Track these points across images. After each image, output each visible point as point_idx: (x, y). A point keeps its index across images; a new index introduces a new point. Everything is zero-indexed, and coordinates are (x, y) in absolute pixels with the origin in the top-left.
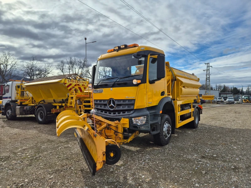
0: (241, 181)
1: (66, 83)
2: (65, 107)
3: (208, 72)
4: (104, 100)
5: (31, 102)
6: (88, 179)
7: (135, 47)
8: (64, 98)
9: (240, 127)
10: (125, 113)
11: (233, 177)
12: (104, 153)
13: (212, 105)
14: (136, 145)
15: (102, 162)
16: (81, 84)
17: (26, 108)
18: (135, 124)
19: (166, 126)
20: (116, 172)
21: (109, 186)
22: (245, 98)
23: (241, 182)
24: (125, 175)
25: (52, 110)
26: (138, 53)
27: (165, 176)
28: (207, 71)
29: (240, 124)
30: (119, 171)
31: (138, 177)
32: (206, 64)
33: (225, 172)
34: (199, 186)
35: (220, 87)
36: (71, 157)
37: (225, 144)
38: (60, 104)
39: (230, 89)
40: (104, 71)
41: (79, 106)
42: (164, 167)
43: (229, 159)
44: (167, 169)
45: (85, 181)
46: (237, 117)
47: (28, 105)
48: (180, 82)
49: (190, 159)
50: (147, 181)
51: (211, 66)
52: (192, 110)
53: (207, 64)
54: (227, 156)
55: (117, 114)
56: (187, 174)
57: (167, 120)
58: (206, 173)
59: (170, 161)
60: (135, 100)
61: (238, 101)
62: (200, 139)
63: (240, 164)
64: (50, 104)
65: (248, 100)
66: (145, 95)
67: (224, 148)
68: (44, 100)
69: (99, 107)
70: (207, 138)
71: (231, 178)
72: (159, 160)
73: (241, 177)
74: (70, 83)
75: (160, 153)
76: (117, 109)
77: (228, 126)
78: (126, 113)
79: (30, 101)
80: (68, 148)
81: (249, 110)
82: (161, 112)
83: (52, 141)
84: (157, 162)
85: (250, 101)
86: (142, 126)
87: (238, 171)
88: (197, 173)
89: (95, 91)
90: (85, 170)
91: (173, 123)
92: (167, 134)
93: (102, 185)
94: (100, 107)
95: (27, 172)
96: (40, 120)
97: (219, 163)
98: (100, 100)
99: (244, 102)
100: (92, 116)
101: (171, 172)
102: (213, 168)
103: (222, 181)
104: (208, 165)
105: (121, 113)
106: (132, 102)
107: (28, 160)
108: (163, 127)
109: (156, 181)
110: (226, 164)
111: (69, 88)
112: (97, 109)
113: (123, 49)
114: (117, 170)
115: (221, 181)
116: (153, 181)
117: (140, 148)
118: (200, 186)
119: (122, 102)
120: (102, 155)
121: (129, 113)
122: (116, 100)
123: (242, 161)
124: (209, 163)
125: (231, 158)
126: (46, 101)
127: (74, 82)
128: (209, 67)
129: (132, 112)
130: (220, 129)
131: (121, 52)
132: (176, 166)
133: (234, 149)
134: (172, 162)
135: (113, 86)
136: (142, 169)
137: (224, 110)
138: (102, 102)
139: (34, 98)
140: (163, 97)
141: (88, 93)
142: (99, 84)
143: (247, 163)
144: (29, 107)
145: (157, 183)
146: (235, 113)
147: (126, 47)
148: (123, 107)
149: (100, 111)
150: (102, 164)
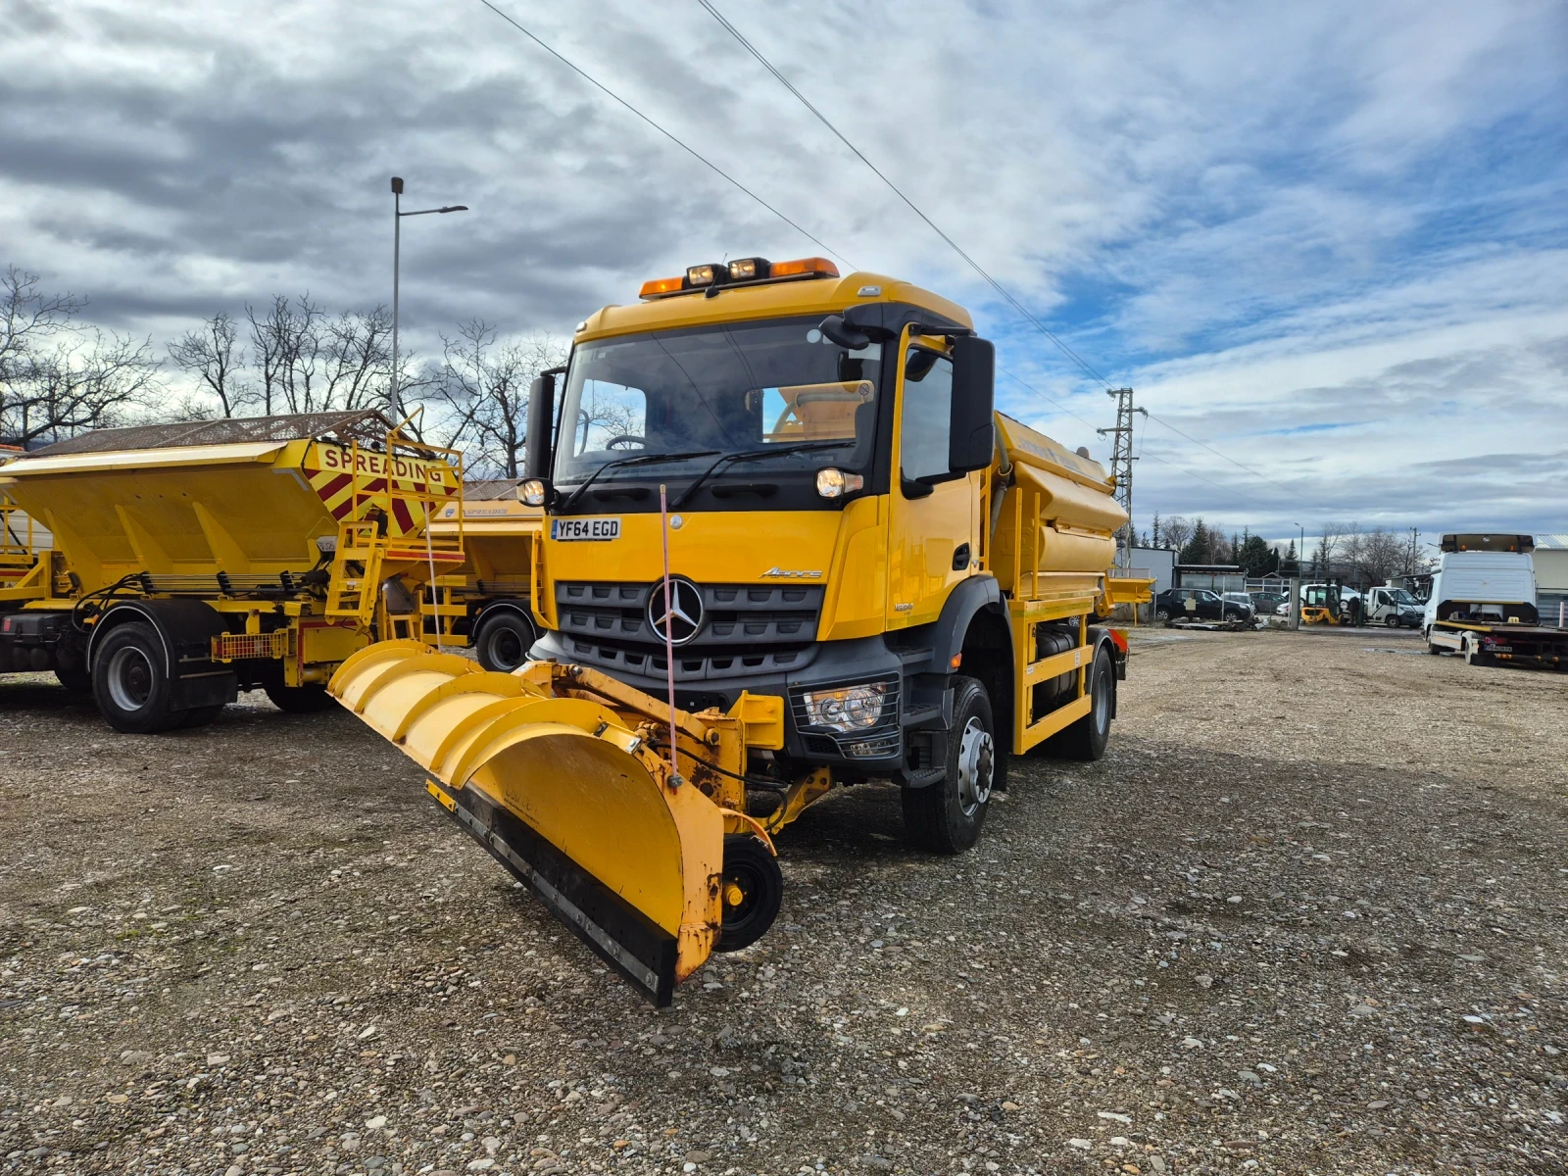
0: (1397, 1015)
1: (316, 472)
2: (302, 626)
3: (1123, 442)
4: (625, 587)
5: (45, 584)
6: (594, 1035)
7: (819, 275)
8: (298, 569)
9: (1322, 752)
10: (759, 662)
11: (1353, 998)
12: (714, 880)
13: (1143, 636)
14: (798, 851)
15: (706, 931)
16: (407, 481)
17: (19, 626)
18: (816, 726)
19: (973, 741)
20: (745, 994)
21: (734, 1065)
22: (1312, 601)
23: (1396, 1022)
24: (803, 1009)
25: (214, 641)
26: (848, 314)
27: (1017, 1004)
28: (1118, 436)
29: (1315, 739)
30: (756, 987)
31: (874, 1016)
32: (1112, 393)
33: (1308, 977)
34: (1201, 1046)
35: (1176, 531)
36: (432, 924)
37: (1270, 842)
38: (268, 607)
39: (1229, 542)
40: (504, 402)
41: (394, 618)
42: (994, 963)
43: (1309, 913)
44: (1015, 970)
45: (585, 1045)
46: (1293, 699)
47: (27, 606)
48: (1038, 495)
49: (1117, 920)
50: (934, 1035)
51: (1141, 410)
52: (1082, 656)
53: (1122, 392)
54: (1298, 900)
55: (707, 668)
56: (1125, 993)
57: (975, 708)
58: (1216, 984)
59: (1018, 929)
60: (821, 588)
61: (1275, 613)
62: (1136, 817)
63: (1373, 940)
64: (194, 601)
65: (1326, 611)
66: (882, 564)
67: (1272, 861)
68: (143, 579)
69: (590, 627)
70: (1167, 809)
71: (1348, 1005)
72: (956, 925)
73: (1393, 999)
74: (339, 470)
75: (952, 890)
76: (708, 638)
77: (1260, 745)
78: (768, 664)
79: (35, 582)
80: (389, 875)
81: (1344, 665)
82: (956, 662)
83: (264, 837)
84: (952, 938)
85: (1335, 616)
86: (860, 741)
87: (1372, 972)
88: (1175, 983)
89: (565, 527)
90: (556, 989)
91: (1002, 728)
92: (978, 787)
93: (694, 1062)
94: (598, 624)
95: (193, 1014)
96: (127, 705)
97: (1268, 934)
98: (600, 587)
99: (1304, 623)
100: (579, 679)
101: (1041, 988)
102: (1243, 957)
103: (1308, 1018)
104: (1219, 946)
105: (737, 662)
106: (806, 602)
107: (162, 948)
108: (959, 749)
109: (981, 1033)
110: (1300, 937)
111: (333, 503)
112: (577, 638)
113: (743, 282)
114: (741, 980)
115: (1306, 1022)
116: (965, 1032)
117: (828, 865)
118: (1207, 1046)
119: (740, 601)
120: (705, 892)
121: (782, 666)
122: (703, 586)
123: (1375, 923)
124: (1219, 934)
125: (1321, 909)
126: (157, 585)
127: (367, 465)
128: (1130, 411)
129: (801, 659)
130: (1222, 764)
131: (734, 302)
132: (1056, 956)
133: (1318, 866)
134: (1030, 935)
135: (687, 502)
136: (882, 973)
137: (1211, 664)
138: (614, 598)
139: (67, 555)
140: (962, 575)
141: (453, 537)
142: (593, 487)
143: (1401, 931)
144: (36, 618)
145: (988, 1043)
146: (1277, 678)
147: (762, 272)
148: (746, 631)
149: (595, 650)
150: (710, 941)
